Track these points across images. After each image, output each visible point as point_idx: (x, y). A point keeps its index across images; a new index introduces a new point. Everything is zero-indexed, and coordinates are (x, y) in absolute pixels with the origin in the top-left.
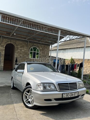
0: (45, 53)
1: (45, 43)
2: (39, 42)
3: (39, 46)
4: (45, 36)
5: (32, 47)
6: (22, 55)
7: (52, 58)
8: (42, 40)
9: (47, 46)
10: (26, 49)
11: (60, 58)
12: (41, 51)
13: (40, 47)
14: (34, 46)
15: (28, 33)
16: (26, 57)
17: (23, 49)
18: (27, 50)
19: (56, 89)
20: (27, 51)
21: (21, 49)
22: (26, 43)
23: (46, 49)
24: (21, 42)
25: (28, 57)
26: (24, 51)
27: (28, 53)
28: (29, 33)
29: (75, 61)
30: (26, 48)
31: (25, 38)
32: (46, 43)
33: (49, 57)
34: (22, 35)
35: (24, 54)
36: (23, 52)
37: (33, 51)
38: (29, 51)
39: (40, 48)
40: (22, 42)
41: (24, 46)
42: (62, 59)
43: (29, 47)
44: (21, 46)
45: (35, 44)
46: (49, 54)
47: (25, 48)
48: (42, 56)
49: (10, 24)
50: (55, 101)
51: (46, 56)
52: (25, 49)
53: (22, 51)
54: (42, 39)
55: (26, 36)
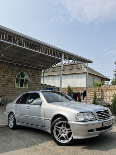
0: (36, 80)
1: (36, 68)
2: (29, 66)
3: (28, 71)
4: (38, 59)
5: (19, 73)
6: (5, 83)
7: (45, 87)
8: (33, 64)
9: (38, 71)
10: (11, 75)
11: (54, 87)
12: (30, 77)
13: (30, 72)
14: (22, 71)
15: (16, 54)
16: (11, 86)
17: (7, 75)
18: (13, 76)
19: (96, 118)
20: (12, 78)
21: (4, 74)
22: (12, 67)
23: (36, 75)
24: (4, 66)
25: (13, 86)
26: (8, 77)
27: (14, 80)
28: (18, 54)
29: (72, 90)
30: (12, 73)
31: (11, 61)
32: (38, 68)
33: (41, 86)
34: (7, 56)
35: (7, 82)
36: (7, 79)
37: (20, 78)
38: (15, 78)
39: (30, 74)
40: (6, 66)
41: (9, 71)
42: (56, 88)
43: (15, 72)
44: (5, 70)
45: (22, 69)
46: (41, 82)
47: (10, 73)
48: (32, 84)
49: (8, 42)
50: (97, 131)
51: (37, 84)
52: (9, 75)
53: (5, 77)
54: (33, 62)
55: (12, 58)
